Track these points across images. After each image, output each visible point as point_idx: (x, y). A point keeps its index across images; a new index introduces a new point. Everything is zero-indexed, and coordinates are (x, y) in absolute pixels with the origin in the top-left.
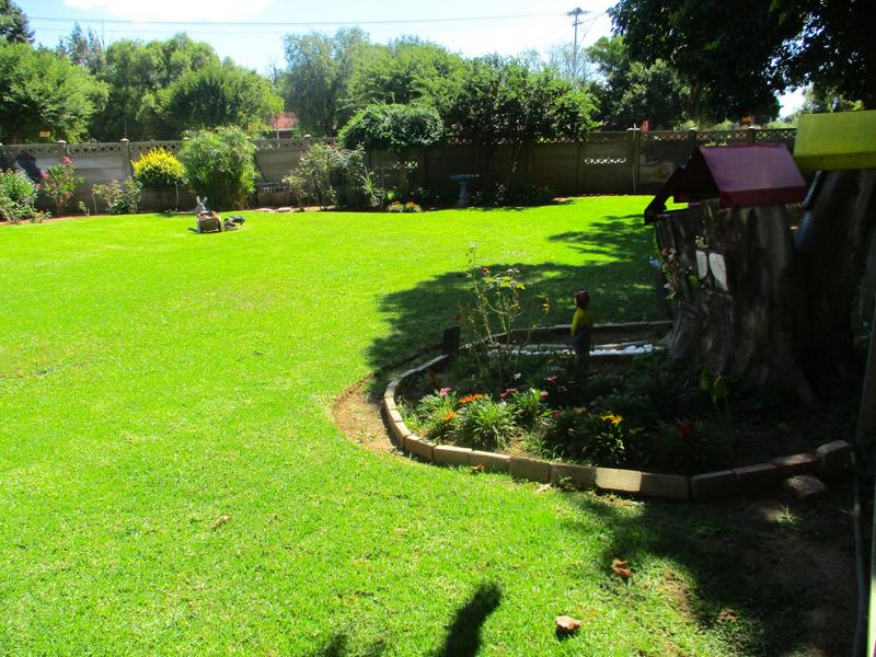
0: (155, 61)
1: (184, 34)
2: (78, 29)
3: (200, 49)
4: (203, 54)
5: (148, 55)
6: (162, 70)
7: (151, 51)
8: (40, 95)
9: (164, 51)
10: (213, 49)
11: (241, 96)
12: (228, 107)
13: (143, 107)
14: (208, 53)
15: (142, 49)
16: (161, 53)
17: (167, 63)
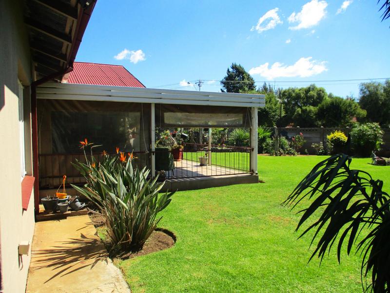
0: (302, 95)
1: (314, 85)
2: (265, 84)
3: (320, 90)
4: (321, 92)
5: (300, 93)
6: (304, 98)
7: (301, 91)
8: (270, 109)
9: (305, 92)
10: (325, 90)
11: (348, 109)
12: (342, 114)
13: (296, 113)
14: (323, 92)
15: (297, 91)
16: (305, 93)
17: (307, 96)
